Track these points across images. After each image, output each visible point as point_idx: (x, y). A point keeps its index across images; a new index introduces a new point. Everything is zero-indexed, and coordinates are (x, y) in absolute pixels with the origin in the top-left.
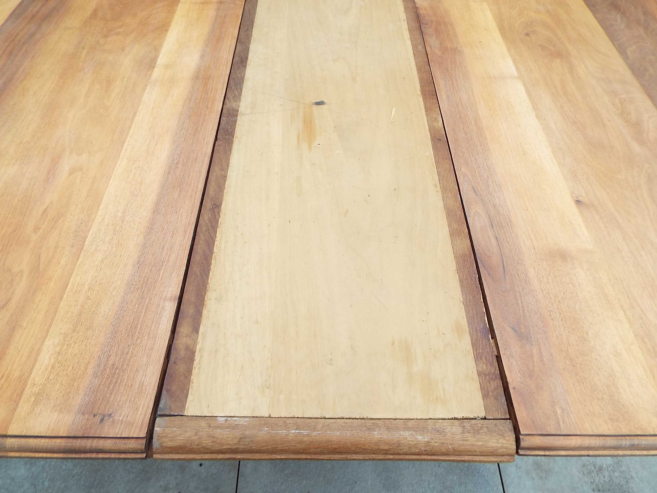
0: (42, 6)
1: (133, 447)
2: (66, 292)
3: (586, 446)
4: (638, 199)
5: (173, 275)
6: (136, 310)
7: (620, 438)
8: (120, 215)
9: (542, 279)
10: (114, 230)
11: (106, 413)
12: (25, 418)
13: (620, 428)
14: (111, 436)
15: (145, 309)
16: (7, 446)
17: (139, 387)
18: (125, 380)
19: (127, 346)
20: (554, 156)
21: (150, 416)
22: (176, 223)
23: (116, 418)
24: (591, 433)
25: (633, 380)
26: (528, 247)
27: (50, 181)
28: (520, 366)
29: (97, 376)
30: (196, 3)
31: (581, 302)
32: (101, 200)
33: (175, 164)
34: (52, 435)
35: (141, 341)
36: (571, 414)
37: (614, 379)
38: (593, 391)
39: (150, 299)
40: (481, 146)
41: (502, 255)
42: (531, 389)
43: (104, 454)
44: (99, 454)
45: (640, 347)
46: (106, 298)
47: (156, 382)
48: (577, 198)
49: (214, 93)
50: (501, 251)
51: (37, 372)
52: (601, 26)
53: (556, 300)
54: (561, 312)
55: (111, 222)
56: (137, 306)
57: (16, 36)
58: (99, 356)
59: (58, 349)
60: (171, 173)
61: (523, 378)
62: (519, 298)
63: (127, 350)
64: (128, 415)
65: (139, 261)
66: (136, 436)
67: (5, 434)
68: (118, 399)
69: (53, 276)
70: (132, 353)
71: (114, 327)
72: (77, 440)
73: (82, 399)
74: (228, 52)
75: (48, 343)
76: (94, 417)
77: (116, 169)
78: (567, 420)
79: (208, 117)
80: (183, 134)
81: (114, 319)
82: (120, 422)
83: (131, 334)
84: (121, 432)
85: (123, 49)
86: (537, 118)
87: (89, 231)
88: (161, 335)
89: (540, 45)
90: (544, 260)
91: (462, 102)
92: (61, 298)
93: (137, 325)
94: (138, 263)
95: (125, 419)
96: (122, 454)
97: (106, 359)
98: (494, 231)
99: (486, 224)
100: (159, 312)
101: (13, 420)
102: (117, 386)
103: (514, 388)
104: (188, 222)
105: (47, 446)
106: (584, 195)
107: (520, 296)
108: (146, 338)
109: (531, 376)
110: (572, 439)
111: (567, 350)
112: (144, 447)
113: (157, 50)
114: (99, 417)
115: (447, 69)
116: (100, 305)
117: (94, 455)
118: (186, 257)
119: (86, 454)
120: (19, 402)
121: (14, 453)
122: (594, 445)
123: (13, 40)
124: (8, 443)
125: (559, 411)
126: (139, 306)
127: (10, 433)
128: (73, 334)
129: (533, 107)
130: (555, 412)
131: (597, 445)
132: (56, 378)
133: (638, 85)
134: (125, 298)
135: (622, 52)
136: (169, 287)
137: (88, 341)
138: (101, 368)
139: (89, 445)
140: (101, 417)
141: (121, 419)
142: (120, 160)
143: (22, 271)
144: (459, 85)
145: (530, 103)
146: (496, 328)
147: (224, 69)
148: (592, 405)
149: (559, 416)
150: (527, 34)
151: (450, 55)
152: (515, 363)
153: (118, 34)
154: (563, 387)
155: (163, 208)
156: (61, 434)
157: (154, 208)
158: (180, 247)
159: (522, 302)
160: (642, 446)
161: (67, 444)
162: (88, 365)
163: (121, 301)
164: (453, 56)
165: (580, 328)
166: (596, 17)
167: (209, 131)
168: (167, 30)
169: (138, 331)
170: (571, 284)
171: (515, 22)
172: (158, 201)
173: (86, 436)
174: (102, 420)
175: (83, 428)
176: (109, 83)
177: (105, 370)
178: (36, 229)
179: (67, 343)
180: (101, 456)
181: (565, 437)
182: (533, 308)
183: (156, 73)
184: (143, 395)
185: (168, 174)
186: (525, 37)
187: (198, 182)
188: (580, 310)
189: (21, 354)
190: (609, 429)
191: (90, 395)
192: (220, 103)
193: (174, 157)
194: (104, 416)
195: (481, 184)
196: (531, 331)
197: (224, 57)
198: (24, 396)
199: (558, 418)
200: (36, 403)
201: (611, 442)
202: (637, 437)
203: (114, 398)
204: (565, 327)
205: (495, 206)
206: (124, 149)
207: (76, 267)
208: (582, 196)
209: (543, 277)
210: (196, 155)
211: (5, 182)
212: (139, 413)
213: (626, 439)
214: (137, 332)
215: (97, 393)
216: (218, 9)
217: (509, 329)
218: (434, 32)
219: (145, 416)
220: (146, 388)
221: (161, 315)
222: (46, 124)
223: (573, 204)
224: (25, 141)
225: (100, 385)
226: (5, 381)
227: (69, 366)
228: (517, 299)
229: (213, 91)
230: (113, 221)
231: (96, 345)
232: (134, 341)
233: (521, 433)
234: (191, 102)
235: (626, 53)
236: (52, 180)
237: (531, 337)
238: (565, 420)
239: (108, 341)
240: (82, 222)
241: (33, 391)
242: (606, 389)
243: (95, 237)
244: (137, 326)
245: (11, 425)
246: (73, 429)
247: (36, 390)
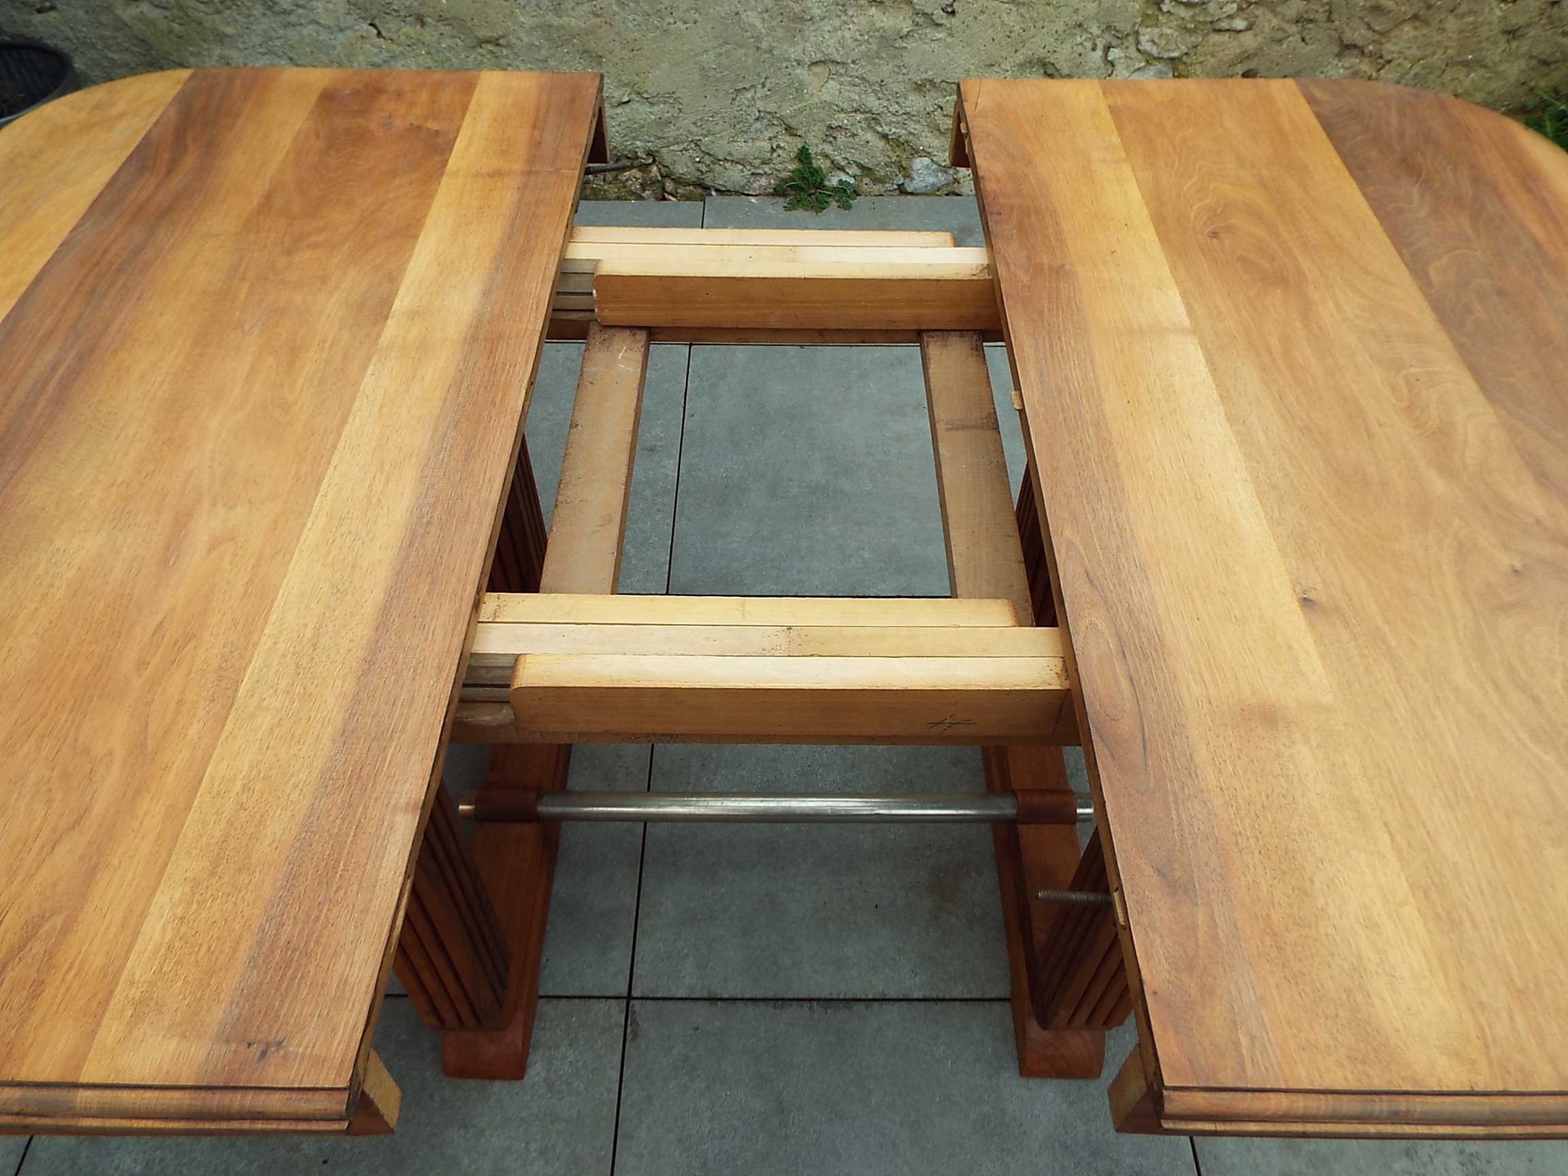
0: (158, 187)
1: (324, 1107)
2: (199, 794)
3: (1300, 1113)
4: (1432, 595)
5: (415, 758)
6: (336, 830)
7: (1369, 1097)
8: (309, 633)
9: (1222, 766)
10: (297, 666)
11: (271, 1039)
12: (113, 1049)
13: (1368, 1076)
14: (280, 1086)
15: (356, 829)
16: (78, 1105)
17: (338, 987)
18: (311, 974)
19: (317, 904)
20: (1261, 503)
21: (357, 1046)
22: (423, 650)
23: (291, 1049)
24: (1308, 1087)
25: (1402, 978)
26: (1197, 699)
27: (171, 563)
28: (1169, 948)
29: (255, 966)
30: (477, 175)
31: (1302, 816)
32: (273, 601)
33: (424, 527)
34: (167, 1083)
35: (346, 893)
36: (1269, 1046)
37: (1361, 977)
38: (1318, 999)
39: (366, 808)
40: (1107, 481)
41: (1141, 717)
42: (1190, 995)
43: (265, 1122)
44: (257, 1122)
45: (1419, 910)
46: (278, 806)
47: (372, 976)
48: (1305, 592)
49: (508, 371)
50: (1140, 708)
51: (138, 958)
52: (1376, 215)
53: (1249, 810)
54: (1259, 835)
55: (291, 649)
56: (338, 822)
57: (103, 254)
58: (261, 925)
59: (179, 911)
60: (416, 545)
61: (1173, 973)
62: (1173, 806)
63: (316, 913)
64: (315, 1043)
65: (344, 731)
66: (330, 1086)
67: (74, 1081)
68: (296, 1012)
69: (174, 762)
70: (327, 918)
71: (291, 866)
72: (214, 1093)
73: (224, 1012)
74: (542, 282)
75: (162, 899)
76: (249, 1047)
77: (302, 539)
78: (1259, 1058)
79: (495, 424)
80: (443, 461)
81: (292, 851)
82: (298, 1058)
83: (325, 880)
84: (300, 1077)
85: (324, 279)
86: (1228, 419)
87: (245, 669)
88: (385, 881)
89: (1241, 259)
90: (1229, 727)
91: (1071, 384)
92: (188, 808)
93: (338, 861)
94: (342, 734)
95: (308, 1052)
96: (301, 1123)
97: (275, 932)
98: (1127, 664)
99: (1111, 651)
100: (383, 834)
101: (91, 1053)
102: (296, 985)
103: (1155, 993)
104: (446, 647)
105: (156, 1105)
106: (1319, 586)
107: (1176, 802)
108: (355, 888)
109: (1190, 968)
110: (1269, 1099)
111: (1269, 916)
112: (345, 1106)
113: (394, 279)
114: (257, 1047)
115: (1041, 313)
116: (266, 821)
117: (246, 1125)
118: (440, 721)
119: (232, 1122)
120: (102, 1017)
121: (90, 1119)
122: (1314, 1112)
123: (98, 263)
124: (78, 1100)
125: (1244, 1040)
126: (342, 823)
127: (83, 1079)
128: (211, 881)
129: (1221, 396)
130: (1237, 1044)
131: (1322, 1112)
132: (175, 969)
133: (1449, 344)
134: (316, 806)
135: (1418, 269)
136: (405, 783)
137: (241, 895)
138: (264, 949)
139: (237, 1103)
140: (262, 1047)
141: (301, 1051)
142: (311, 519)
143: (111, 753)
144: (1065, 348)
145: (1214, 387)
146: (1123, 869)
147: (532, 319)
148: (1313, 1029)
149: (1244, 1052)
150: (1213, 233)
151: (1047, 283)
152: (1158, 941)
153: (315, 246)
154: (1255, 992)
155: (396, 620)
156: (183, 1083)
157: (379, 619)
158: (428, 701)
159: (1178, 814)
160: (1417, 1115)
161: (194, 1102)
162: (238, 943)
163: (308, 813)
164: (1054, 285)
165: (1297, 869)
166: (1365, 195)
167: (494, 454)
168: (415, 237)
169: (340, 873)
170: (1283, 777)
171: (1189, 208)
172: (388, 604)
173: (231, 1084)
174: (264, 1054)
175: (226, 1068)
176: (294, 351)
177: (273, 952)
178: (142, 664)
179: (199, 898)
180: (259, 1126)
181: (1257, 1094)
182: (1201, 827)
183: (391, 329)
184: (345, 1004)
185: (409, 546)
186: (1208, 239)
187: (470, 564)
188: (1300, 832)
189: (107, 920)
190: (1346, 1079)
191: (241, 1004)
192: (520, 392)
193: (421, 510)
194: (268, 1045)
195: (1104, 564)
196: (1194, 876)
197: (533, 291)
198: (111, 1006)
199: (1241, 1056)
200: (136, 1019)
201: (1348, 1105)
202: (1406, 1096)
203: (289, 1010)
204: (1265, 868)
205: (1130, 612)
206: (321, 493)
207: (220, 743)
208: (1315, 589)
209: (1225, 761)
210: (466, 506)
211: (79, 569)
212: (338, 1040)
213: (1381, 1101)
214: (338, 876)
215: (255, 998)
216: (523, 188)
217: (1149, 871)
218: (1015, 231)
219: (348, 1045)
220: (353, 988)
221: (386, 841)
222: (163, 444)
223: (1295, 606)
224: (120, 480)
225: (261, 984)
226: (76, 975)
227: (201, 945)
228: (1169, 810)
229: (507, 367)
230: (295, 647)
231: (254, 902)
232: (330, 894)
233: (1166, 1084)
234: (459, 391)
235: (1427, 274)
236: (174, 563)
237: (1195, 886)
238: (1255, 1059)
239: (280, 894)
240: (233, 649)
241: (131, 996)
242: (1344, 997)
243: (258, 681)
244: (339, 863)
245: (87, 1062)
246: (207, 1071)
247: (135, 993)
